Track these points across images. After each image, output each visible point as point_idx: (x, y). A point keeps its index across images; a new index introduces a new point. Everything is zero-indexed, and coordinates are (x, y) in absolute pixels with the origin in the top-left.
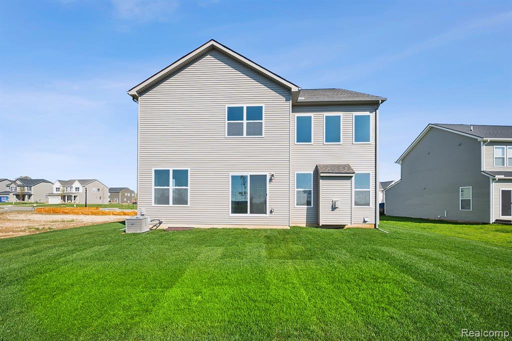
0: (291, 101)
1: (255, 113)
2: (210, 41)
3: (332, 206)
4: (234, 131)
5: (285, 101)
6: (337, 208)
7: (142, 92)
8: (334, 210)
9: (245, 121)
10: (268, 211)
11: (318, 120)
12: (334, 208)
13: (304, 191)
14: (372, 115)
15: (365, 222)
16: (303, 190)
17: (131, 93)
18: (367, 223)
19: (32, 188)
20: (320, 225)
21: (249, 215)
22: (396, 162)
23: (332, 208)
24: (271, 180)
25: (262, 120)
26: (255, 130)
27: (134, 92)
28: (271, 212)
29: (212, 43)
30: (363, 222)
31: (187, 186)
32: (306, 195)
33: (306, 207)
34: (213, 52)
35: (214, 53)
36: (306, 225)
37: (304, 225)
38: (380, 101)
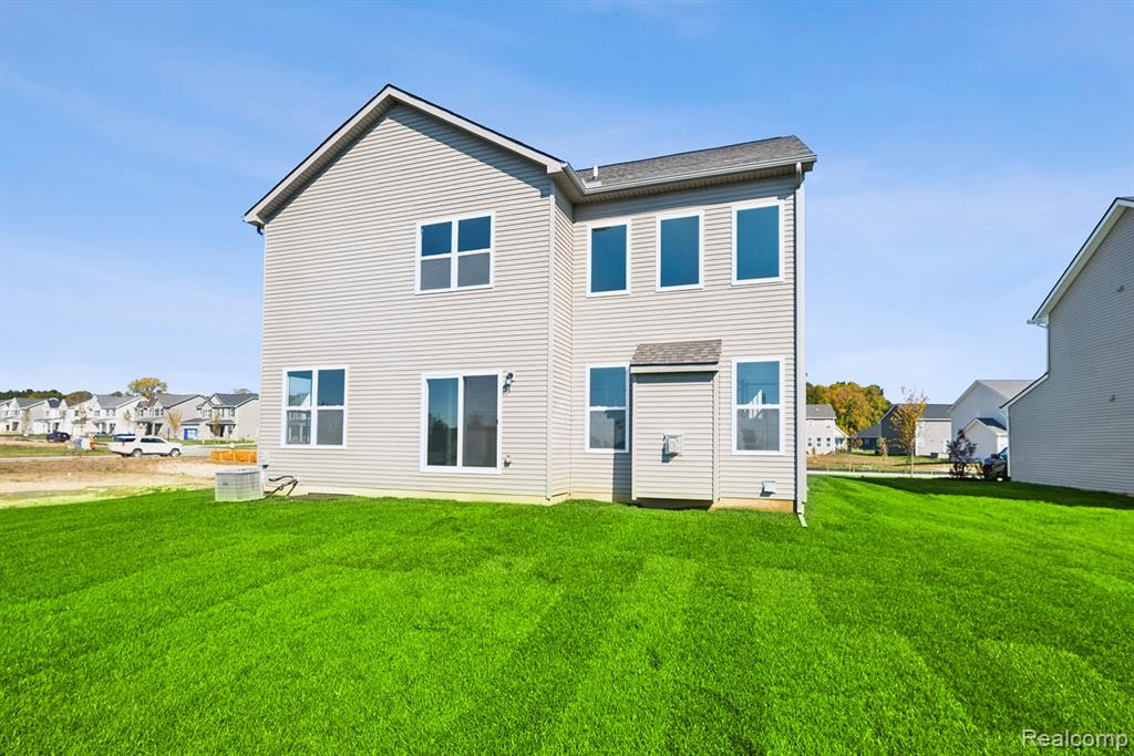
0: (552, 197)
1: (477, 233)
2: (385, 88)
3: (664, 450)
4: (434, 277)
5: (539, 198)
6: (675, 454)
7: (270, 214)
8: (668, 461)
9: (454, 255)
10: (500, 461)
11: (643, 232)
12: (667, 456)
13: (606, 412)
14: (784, 205)
15: (765, 494)
16: (605, 408)
17: (247, 219)
18: (772, 497)
19: (237, 410)
20: (634, 498)
21: (460, 468)
22: (1035, 320)
23: (664, 455)
24: (506, 387)
25: (489, 247)
26: (476, 273)
27: (253, 216)
28: (507, 464)
29: (390, 91)
30: (761, 495)
31: (342, 404)
32: (612, 420)
33: (612, 451)
34: (394, 111)
35: (397, 112)
36: (613, 499)
37: (609, 498)
38: (799, 166)
